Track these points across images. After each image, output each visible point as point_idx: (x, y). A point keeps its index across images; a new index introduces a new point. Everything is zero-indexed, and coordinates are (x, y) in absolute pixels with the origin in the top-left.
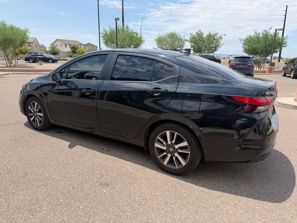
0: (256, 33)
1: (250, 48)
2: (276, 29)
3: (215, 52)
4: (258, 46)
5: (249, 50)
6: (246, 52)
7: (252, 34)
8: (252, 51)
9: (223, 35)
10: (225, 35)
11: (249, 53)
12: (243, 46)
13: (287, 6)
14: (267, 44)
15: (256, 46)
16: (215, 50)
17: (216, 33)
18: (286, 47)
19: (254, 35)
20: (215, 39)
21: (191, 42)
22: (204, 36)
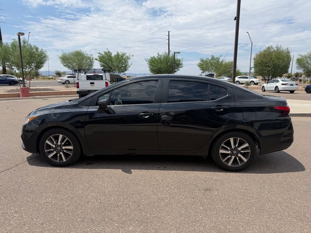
0: (159, 55)
1: (155, 68)
2: (175, 52)
3: (126, 72)
4: (162, 67)
5: (155, 70)
6: (152, 72)
7: (156, 56)
8: (157, 71)
9: (131, 55)
10: (133, 56)
11: (155, 73)
12: (149, 66)
13: (169, 32)
14: (168, 65)
15: (160, 67)
16: (126, 70)
17: (124, 53)
18: (182, 68)
19: (157, 57)
20: (123, 59)
21: (100, 61)
22: (113, 55)
